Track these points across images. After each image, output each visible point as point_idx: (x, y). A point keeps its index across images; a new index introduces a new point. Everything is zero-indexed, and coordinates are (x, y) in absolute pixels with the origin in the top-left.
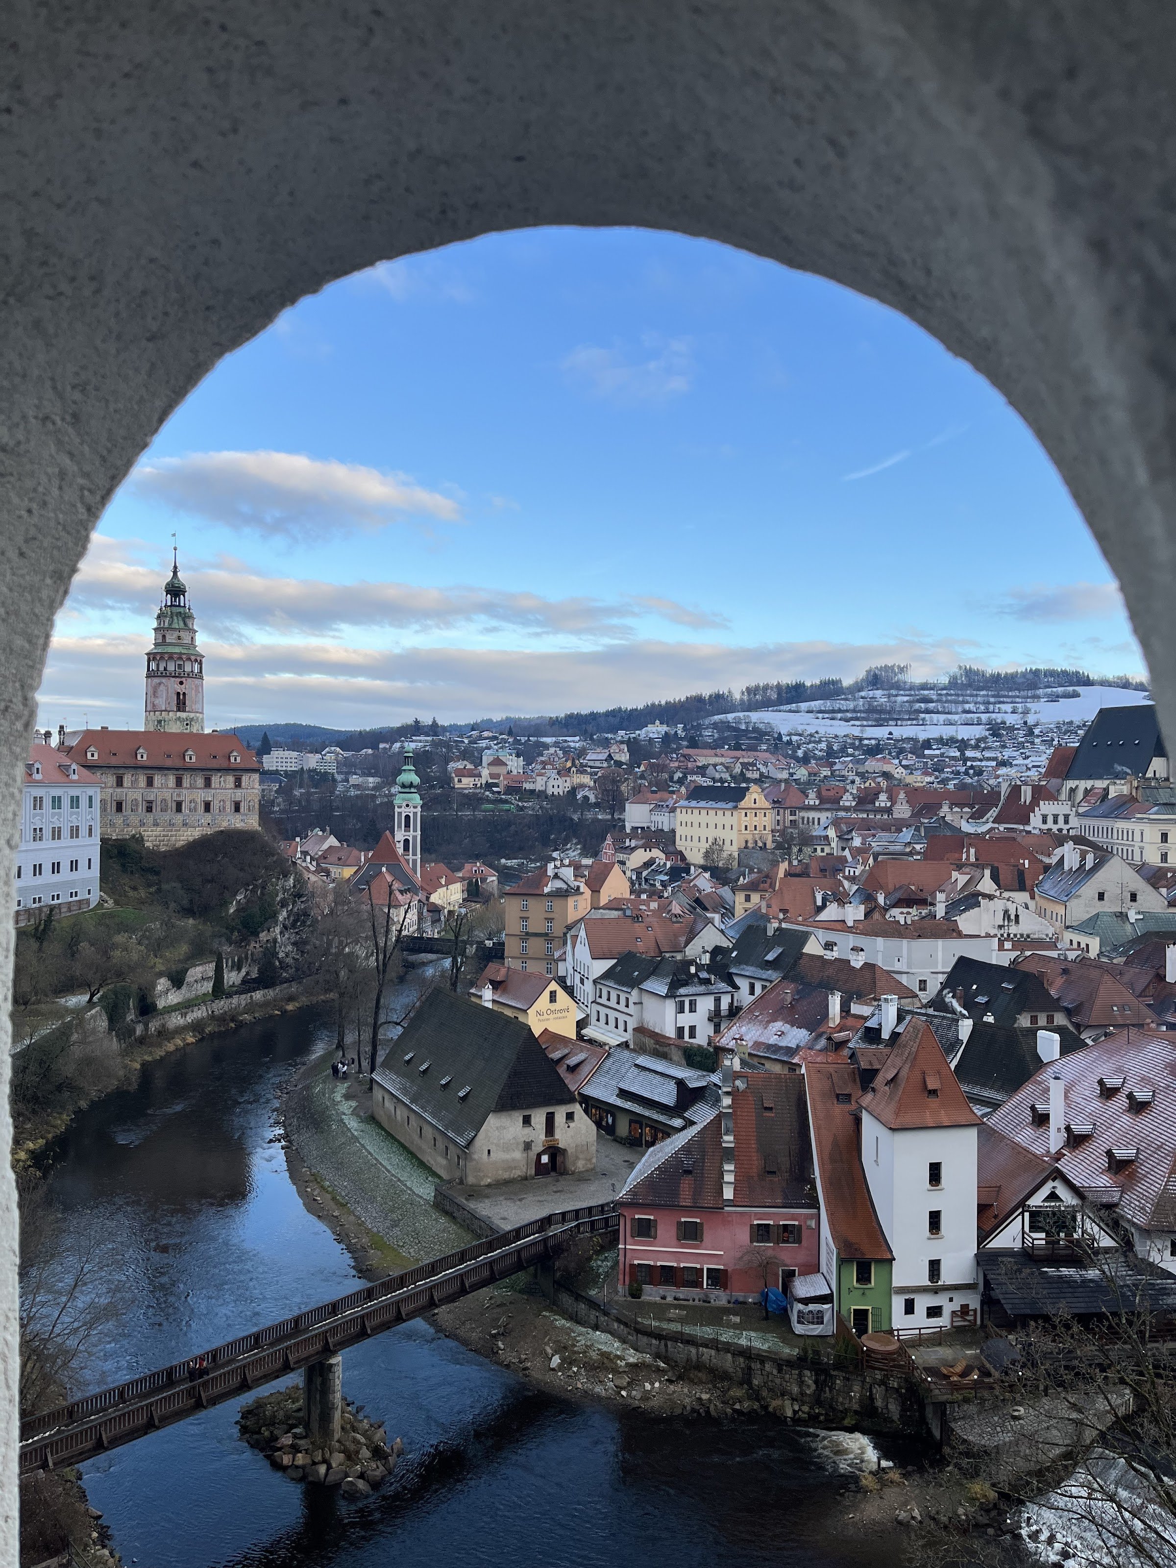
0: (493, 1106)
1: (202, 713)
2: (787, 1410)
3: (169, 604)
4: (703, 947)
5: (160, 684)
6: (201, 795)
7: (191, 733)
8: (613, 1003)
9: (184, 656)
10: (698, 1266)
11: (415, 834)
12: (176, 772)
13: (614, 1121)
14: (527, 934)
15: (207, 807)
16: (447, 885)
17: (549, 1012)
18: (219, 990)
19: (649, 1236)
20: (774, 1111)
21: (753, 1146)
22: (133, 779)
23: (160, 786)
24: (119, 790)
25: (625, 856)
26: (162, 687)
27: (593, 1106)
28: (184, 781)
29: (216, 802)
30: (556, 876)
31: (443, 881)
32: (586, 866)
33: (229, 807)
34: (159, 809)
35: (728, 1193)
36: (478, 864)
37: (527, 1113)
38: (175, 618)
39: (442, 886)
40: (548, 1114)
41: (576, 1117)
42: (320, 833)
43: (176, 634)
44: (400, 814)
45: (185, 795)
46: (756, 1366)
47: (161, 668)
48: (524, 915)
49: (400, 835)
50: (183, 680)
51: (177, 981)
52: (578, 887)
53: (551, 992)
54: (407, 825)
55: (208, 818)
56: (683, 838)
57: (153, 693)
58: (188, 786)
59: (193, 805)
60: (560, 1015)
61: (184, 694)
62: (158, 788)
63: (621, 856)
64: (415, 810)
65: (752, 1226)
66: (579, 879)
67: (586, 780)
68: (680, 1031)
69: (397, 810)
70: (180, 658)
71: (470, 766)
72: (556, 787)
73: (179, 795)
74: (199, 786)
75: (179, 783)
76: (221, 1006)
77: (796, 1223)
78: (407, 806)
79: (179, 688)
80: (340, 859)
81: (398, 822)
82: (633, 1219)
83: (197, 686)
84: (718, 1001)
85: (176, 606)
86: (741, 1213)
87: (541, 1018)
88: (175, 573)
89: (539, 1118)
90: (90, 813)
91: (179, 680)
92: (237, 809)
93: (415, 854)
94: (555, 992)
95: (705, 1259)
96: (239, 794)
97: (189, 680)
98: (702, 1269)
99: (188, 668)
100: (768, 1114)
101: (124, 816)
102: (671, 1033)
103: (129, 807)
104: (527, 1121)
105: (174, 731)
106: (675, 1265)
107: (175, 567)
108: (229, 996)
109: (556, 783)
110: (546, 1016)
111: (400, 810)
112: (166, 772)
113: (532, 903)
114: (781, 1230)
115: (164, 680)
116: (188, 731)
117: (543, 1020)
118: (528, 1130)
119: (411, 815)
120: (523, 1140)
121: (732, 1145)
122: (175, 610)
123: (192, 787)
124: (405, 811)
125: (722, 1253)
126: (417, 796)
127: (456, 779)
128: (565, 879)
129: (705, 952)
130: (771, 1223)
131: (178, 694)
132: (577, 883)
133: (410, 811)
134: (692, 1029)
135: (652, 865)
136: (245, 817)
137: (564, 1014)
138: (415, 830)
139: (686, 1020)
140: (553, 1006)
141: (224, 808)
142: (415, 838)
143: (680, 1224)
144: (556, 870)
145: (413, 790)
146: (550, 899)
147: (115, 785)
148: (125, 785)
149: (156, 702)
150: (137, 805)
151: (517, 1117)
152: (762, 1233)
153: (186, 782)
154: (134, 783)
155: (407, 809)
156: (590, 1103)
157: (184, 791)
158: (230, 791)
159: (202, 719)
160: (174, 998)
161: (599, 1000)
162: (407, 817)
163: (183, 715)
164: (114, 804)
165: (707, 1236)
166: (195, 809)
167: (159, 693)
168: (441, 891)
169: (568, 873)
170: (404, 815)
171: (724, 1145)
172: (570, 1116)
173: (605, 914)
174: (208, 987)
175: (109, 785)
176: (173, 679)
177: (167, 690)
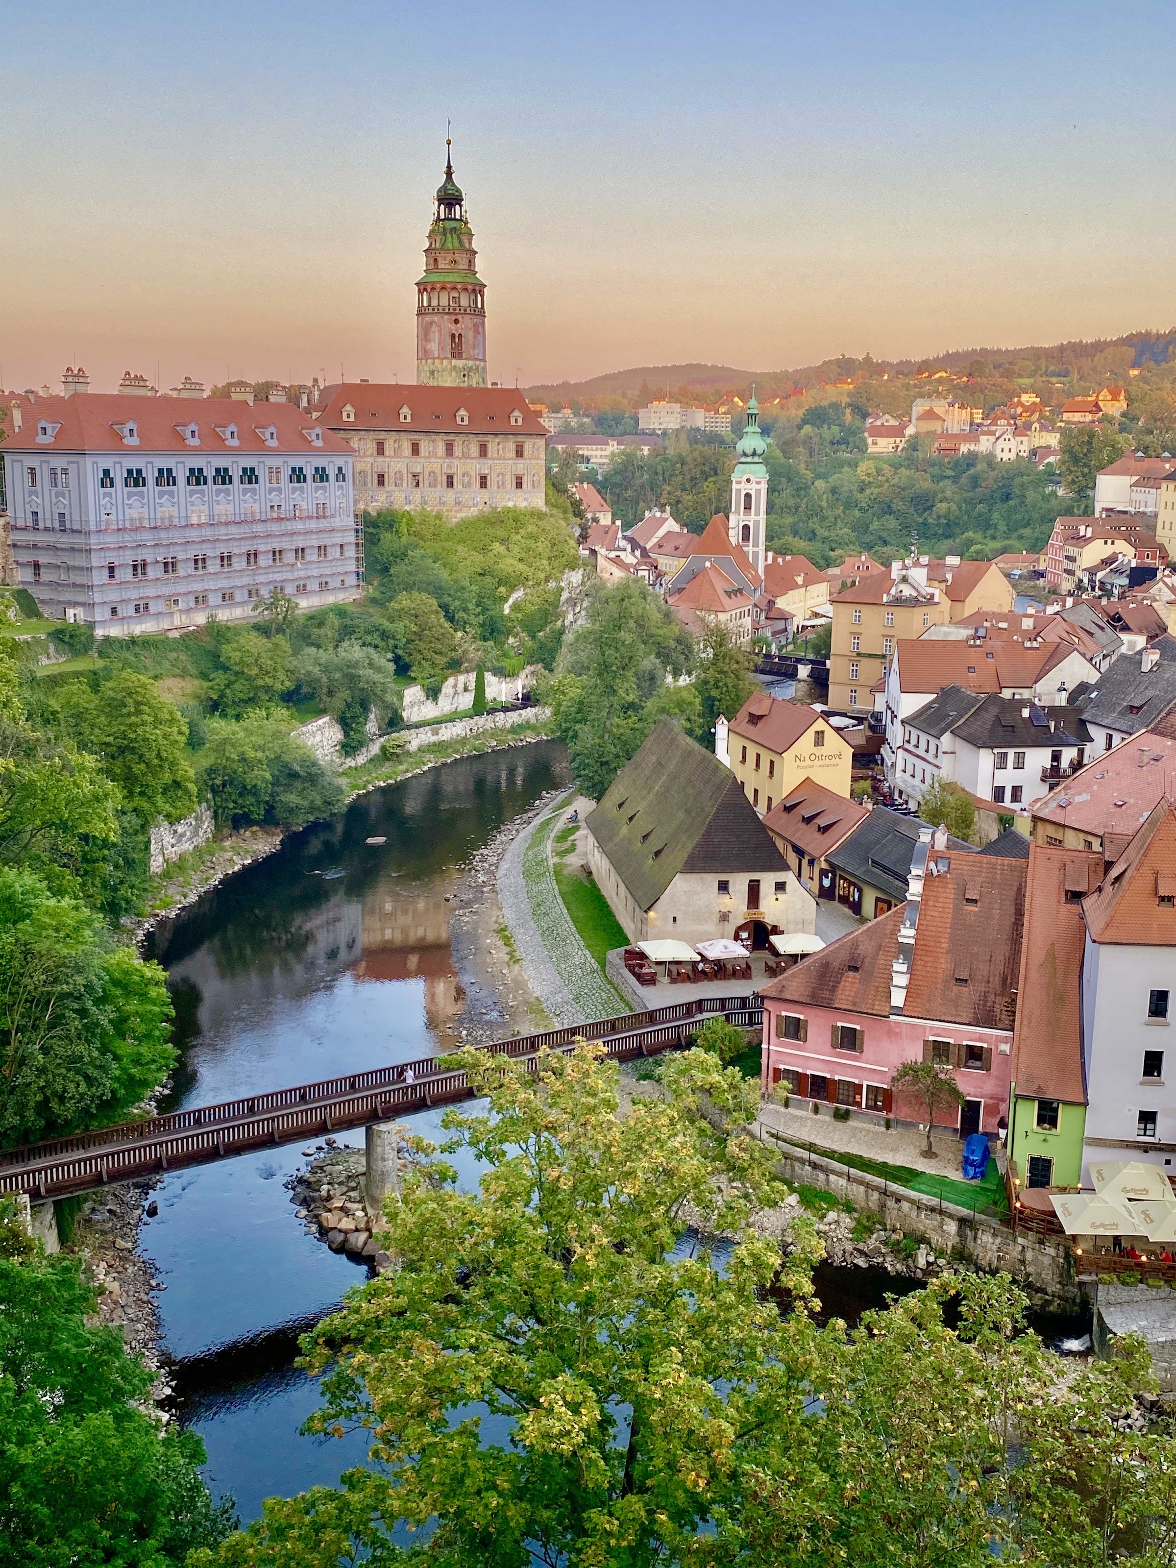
0: (680, 865)
1: (484, 360)
2: (920, 1259)
3: (442, 217)
4: (1063, 683)
5: (431, 323)
6: (477, 467)
7: (470, 389)
8: (921, 751)
9: (459, 286)
10: (857, 1082)
11: (757, 518)
12: (446, 438)
13: (860, 897)
14: (859, 654)
15: (483, 482)
16: (806, 585)
17: (813, 757)
18: (481, 707)
19: (799, 1039)
20: (979, 904)
21: (943, 945)
22: (396, 445)
23: (427, 454)
24: (380, 459)
25: (1076, 550)
26: (434, 328)
27: (841, 877)
28: (455, 448)
29: (494, 475)
30: (904, 579)
31: (800, 580)
32: (951, 567)
33: (510, 482)
34: (427, 484)
35: (898, 998)
36: (863, 558)
37: (724, 877)
38: (449, 236)
39: (796, 586)
40: (751, 881)
41: (788, 888)
42: (658, 514)
43: (450, 257)
44: (739, 491)
45: (457, 466)
46: (891, 1203)
47: (434, 303)
48: (856, 629)
49: (736, 520)
50: (459, 317)
51: (433, 693)
52: (932, 596)
53: (817, 732)
54: (748, 508)
55: (482, 496)
56: (1167, 526)
57: (424, 334)
58: (460, 455)
59: (466, 479)
60: (827, 762)
61: (460, 335)
62: (425, 457)
63: (1071, 551)
64: (758, 487)
65: (926, 1042)
66: (936, 584)
67: (1053, 440)
68: (999, 793)
69: (735, 486)
70: (454, 288)
71: (893, 422)
72: (1006, 450)
73: (449, 466)
74: (473, 455)
75: (449, 449)
76: (484, 722)
77: (985, 1045)
78: (748, 480)
79: (453, 328)
80: (676, 548)
81: (737, 501)
82: (778, 1016)
83: (476, 325)
84: (1056, 757)
85: (451, 219)
86: (913, 1026)
87: (802, 764)
88: (449, 173)
89: (740, 882)
90: (341, 487)
91: (454, 317)
92: (519, 485)
93: (756, 545)
94: (823, 732)
95: (865, 1074)
96: (520, 466)
97: (467, 317)
98: (862, 1086)
99: (464, 302)
100: (971, 908)
101: (388, 492)
102: (985, 793)
103: (392, 481)
104: (723, 887)
105: (449, 384)
106: (828, 1076)
107: (449, 167)
108: (493, 711)
109: (1007, 446)
110: (808, 762)
111: (738, 487)
112: (434, 437)
113: (867, 612)
114: (963, 1053)
115: (436, 318)
116: (466, 385)
117: (805, 767)
118: (725, 898)
119: (753, 493)
120: (718, 909)
121: (912, 941)
122: (450, 224)
123: (466, 456)
124: (745, 488)
125: (886, 1069)
126: (762, 468)
127: (870, 441)
128: (916, 585)
129: (1062, 689)
130: (952, 1041)
131: (453, 336)
132: (930, 590)
133: (752, 489)
134: (1016, 791)
135: (1111, 564)
136: (528, 496)
137: (833, 761)
138: (757, 514)
139: (1008, 778)
140: (819, 751)
141: (503, 484)
142: (757, 523)
143: (834, 1028)
144: (904, 572)
145: (756, 459)
146: (891, 609)
147: (375, 453)
148: (387, 453)
149: (428, 347)
150: (401, 479)
151: (712, 880)
152: (940, 1050)
153: (457, 451)
154: (397, 452)
155: (748, 486)
156: (838, 873)
157: (456, 462)
158: (510, 462)
159: (484, 368)
160: (429, 711)
161: (907, 746)
162: (748, 496)
163: (459, 363)
164: (375, 476)
165: (868, 1045)
166: (469, 485)
167: (432, 336)
168: (793, 594)
169: (919, 575)
170: (743, 493)
171: (901, 940)
172: (780, 887)
173: (949, 633)
174: (467, 701)
175: (369, 453)
176: (446, 317)
177: (440, 331)
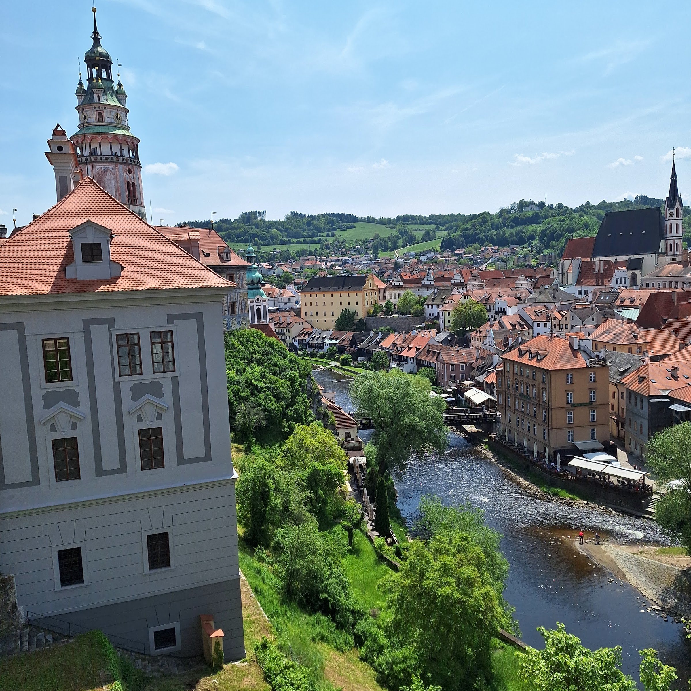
5: (106, 171)
9: (129, 140)
26: (108, 176)
44: (252, 307)
50: (131, 167)
54: (258, 317)
61: (133, 183)
64: (264, 304)
70: (125, 142)
78: (258, 300)
79: (128, 177)
81: (251, 314)
88: (97, 40)
91: (127, 167)
92: (233, 311)
96: (233, 295)
97: (136, 168)
107: (96, 33)
111: (252, 304)
115: (110, 167)
119: (261, 308)
122: (107, 84)
124: (256, 305)
131: (128, 183)
133: (260, 305)
136: (239, 319)
138: (264, 321)
155: (258, 304)
162: (258, 310)
163: (136, 208)
167: (107, 183)
170: (255, 308)
176: (121, 166)
177: (116, 179)
